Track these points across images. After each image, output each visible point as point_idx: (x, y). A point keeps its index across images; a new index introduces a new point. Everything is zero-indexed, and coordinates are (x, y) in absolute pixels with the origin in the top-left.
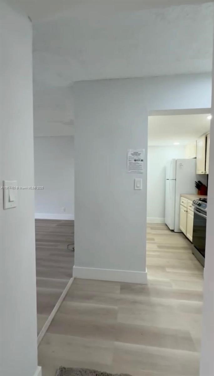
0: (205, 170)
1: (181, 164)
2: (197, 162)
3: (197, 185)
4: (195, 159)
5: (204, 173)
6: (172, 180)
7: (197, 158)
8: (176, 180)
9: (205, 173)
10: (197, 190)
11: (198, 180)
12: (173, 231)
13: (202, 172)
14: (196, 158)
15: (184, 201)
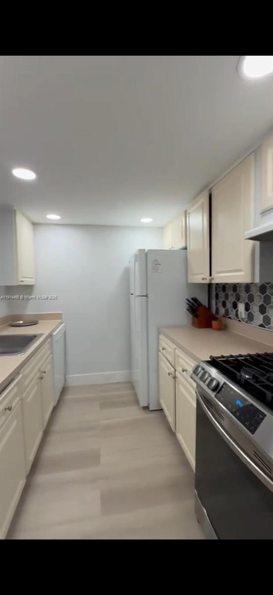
0: (211, 275)
1: (156, 260)
2: (188, 257)
3: (190, 306)
4: (185, 250)
5: (207, 282)
6: (139, 297)
7: (188, 248)
8: (147, 296)
9: (211, 280)
10: (191, 316)
11: (193, 297)
12: (146, 408)
13: (203, 279)
14: (186, 248)
15: (166, 346)
